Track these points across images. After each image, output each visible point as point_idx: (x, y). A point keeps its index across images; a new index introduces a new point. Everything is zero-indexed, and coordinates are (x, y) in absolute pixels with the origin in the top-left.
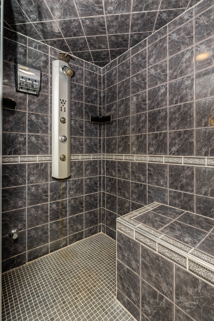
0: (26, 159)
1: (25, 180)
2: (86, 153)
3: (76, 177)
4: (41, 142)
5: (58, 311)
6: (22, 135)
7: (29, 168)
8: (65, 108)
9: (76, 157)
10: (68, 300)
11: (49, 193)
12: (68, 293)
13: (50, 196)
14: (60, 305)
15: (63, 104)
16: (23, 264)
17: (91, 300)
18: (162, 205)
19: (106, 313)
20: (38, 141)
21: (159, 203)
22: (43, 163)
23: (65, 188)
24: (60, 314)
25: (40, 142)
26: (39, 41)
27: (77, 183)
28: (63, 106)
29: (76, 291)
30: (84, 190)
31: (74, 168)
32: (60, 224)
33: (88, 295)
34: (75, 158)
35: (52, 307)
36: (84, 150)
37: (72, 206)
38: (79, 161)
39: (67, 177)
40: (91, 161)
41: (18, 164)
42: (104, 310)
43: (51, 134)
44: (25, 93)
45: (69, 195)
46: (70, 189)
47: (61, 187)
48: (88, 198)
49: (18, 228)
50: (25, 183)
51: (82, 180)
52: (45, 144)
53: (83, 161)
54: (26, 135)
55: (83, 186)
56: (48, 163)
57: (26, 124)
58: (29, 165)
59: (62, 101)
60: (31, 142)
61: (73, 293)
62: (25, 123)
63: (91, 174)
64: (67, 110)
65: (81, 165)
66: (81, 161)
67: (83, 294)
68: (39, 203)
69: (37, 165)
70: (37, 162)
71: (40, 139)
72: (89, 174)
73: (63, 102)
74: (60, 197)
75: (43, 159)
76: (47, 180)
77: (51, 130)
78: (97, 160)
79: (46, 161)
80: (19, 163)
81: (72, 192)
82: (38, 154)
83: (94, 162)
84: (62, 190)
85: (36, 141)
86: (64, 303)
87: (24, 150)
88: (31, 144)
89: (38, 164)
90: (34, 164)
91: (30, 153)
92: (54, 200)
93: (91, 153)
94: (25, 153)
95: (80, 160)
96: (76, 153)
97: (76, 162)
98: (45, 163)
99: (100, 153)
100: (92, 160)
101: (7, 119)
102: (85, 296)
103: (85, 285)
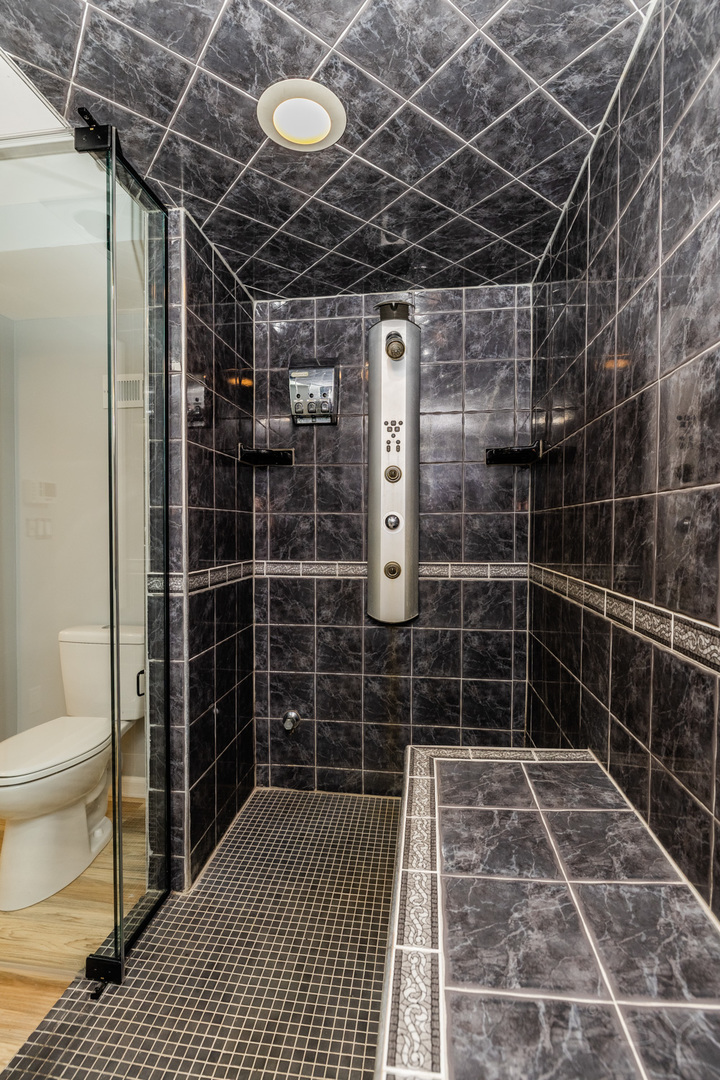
0: (314, 569)
1: (312, 615)
2: (471, 557)
3: (437, 623)
4: (346, 532)
5: (296, 892)
6: (306, 517)
7: (319, 589)
8: (398, 442)
9: (436, 570)
10: (322, 888)
11: (363, 653)
12: (334, 878)
13: (366, 659)
14: (306, 887)
15: (393, 432)
16: (308, 789)
17: (357, 918)
18: (596, 764)
19: (361, 957)
20: (338, 528)
21: (594, 757)
22: (348, 580)
23: (405, 649)
24: (294, 898)
25: (342, 530)
26: (338, 296)
27: (439, 642)
28: (393, 436)
29: (347, 885)
30: (463, 666)
31: (430, 600)
32: (390, 735)
33: (361, 905)
34: (432, 570)
35: (293, 880)
36: (464, 550)
37: (422, 699)
38: (446, 581)
39: (403, 620)
40: (487, 583)
41: (300, 579)
42: (362, 949)
43: (367, 510)
44: (311, 425)
45: (414, 668)
46: (418, 652)
47: (394, 645)
48: (474, 692)
49: (299, 711)
50: (312, 622)
51: (455, 635)
52: (355, 535)
53: (459, 582)
54: (313, 516)
55: (458, 654)
56: (360, 581)
57: (313, 493)
58: (319, 582)
59: (389, 425)
60: (324, 531)
61: (340, 884)
62: (311, 491)
63: (487, 623)
64: (403, 446)
65: (453, 592)
66: (452, 582)
67: (353, 898)
68: (340, 671)
69: (336, 585)
70: (337, 577)
71: (343, 524)
72: (481, 621)
73: (393, 427)
74: (390, 668)
75: (350, 570)
76: (358, 621)
77: (367, 502)
78: (510, 582)
79: (355, 575)
80: (301, 576)
81: (423, 664)
82: (339, 558)
83: (499, 585)
84: (397, 651)
85: (334, 530)
86: (314, 888)
87: (310, 550)
88: (324, 537)
89: (338, 581)
90: (329, 580)
91: (322, 556)
92: (374, 672)
93: (487, 559)
94: (312, 557)
95: (450, 578)
96: (437, 560)
97: (437, 582)
98: (354, 581)
99: (520, 560)
100: (489, 579)
101: (279, 486)
102: (353, 904)
103: (372, 887)
